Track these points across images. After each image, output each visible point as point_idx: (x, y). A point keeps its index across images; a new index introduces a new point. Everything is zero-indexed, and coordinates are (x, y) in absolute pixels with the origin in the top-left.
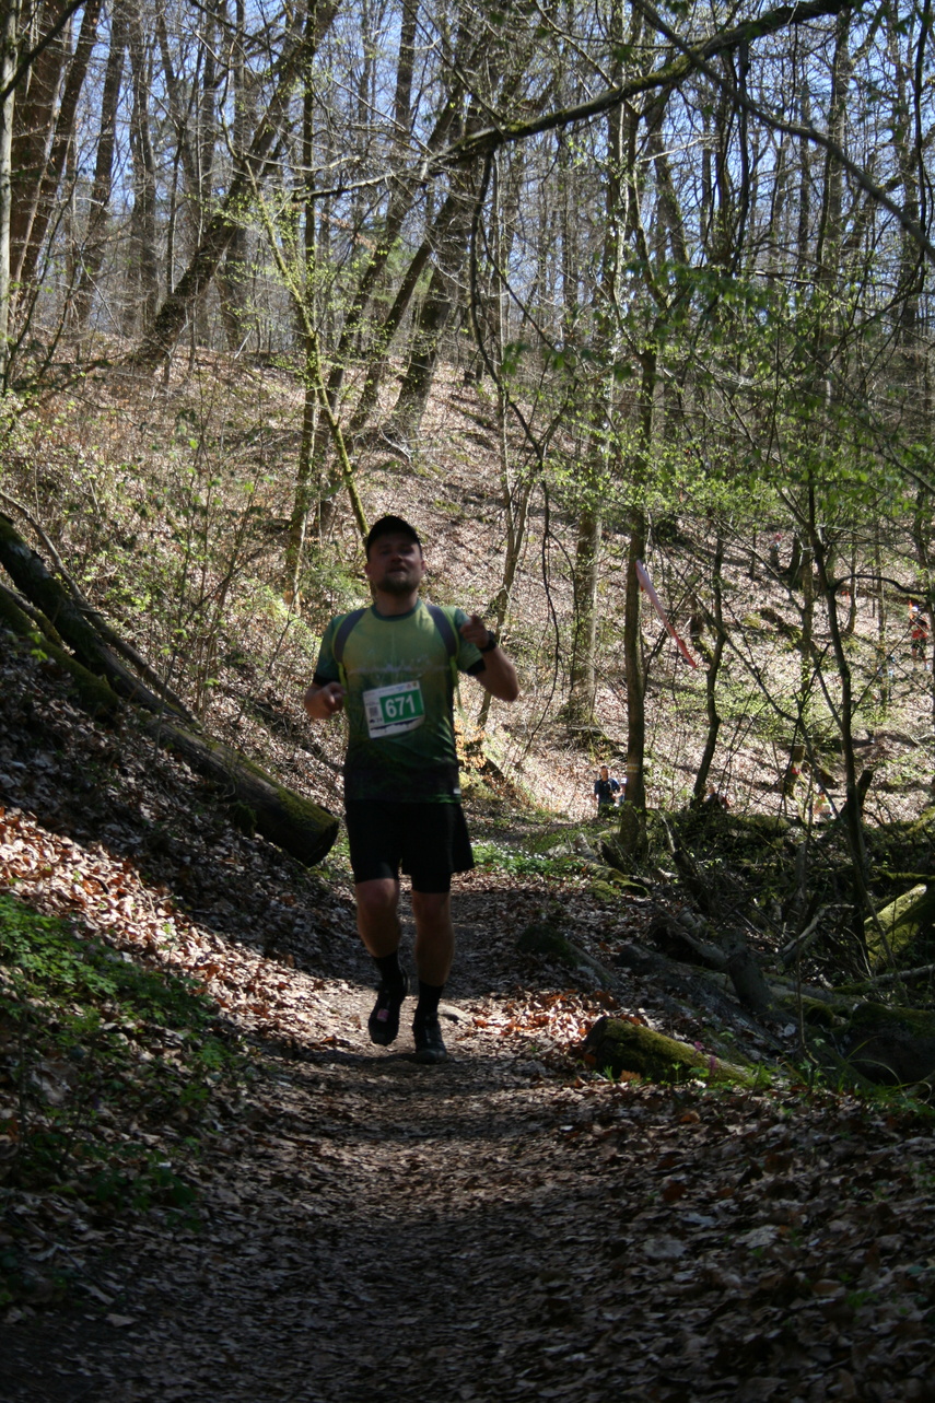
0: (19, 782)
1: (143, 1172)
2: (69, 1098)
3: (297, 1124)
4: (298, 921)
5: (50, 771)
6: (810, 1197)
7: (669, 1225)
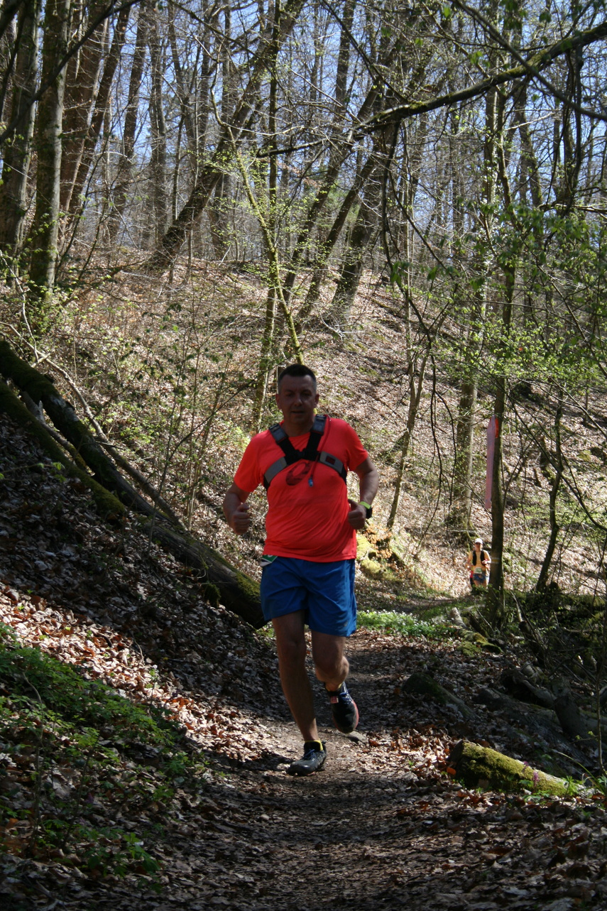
0: (50, 566)
1: (123, 849)
2: (74, 793)
3: (237, 815)
4: (247, 668)
5: (73, 559)
6: (599, 878)
7: (495, 895)
